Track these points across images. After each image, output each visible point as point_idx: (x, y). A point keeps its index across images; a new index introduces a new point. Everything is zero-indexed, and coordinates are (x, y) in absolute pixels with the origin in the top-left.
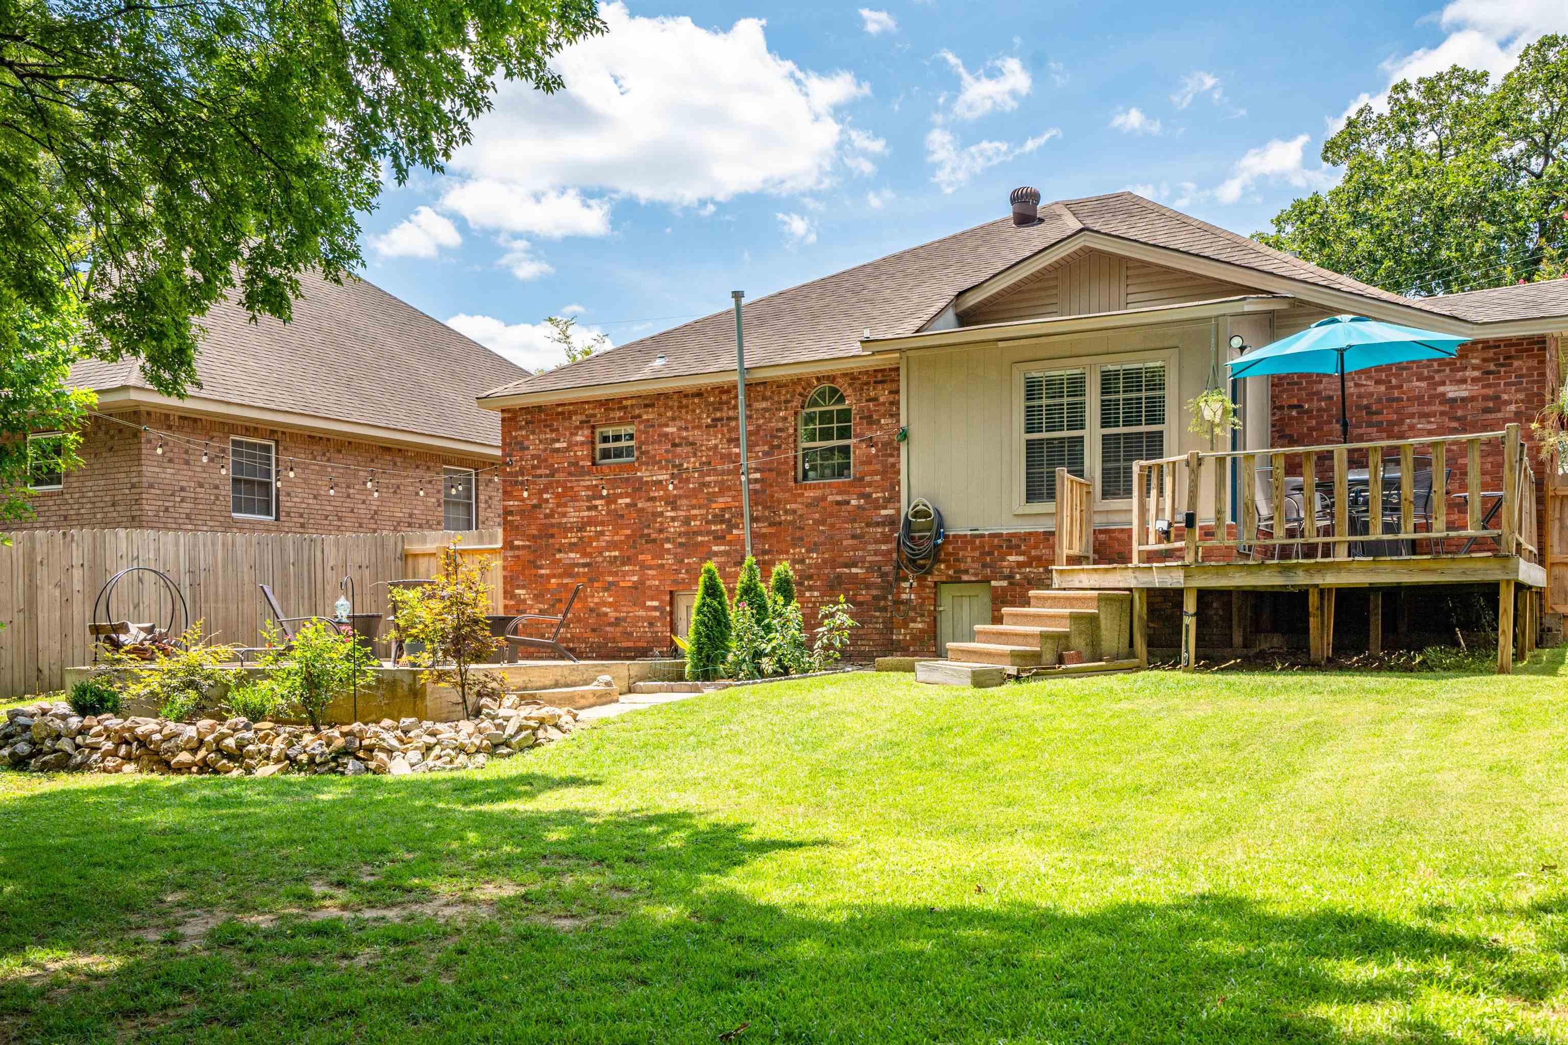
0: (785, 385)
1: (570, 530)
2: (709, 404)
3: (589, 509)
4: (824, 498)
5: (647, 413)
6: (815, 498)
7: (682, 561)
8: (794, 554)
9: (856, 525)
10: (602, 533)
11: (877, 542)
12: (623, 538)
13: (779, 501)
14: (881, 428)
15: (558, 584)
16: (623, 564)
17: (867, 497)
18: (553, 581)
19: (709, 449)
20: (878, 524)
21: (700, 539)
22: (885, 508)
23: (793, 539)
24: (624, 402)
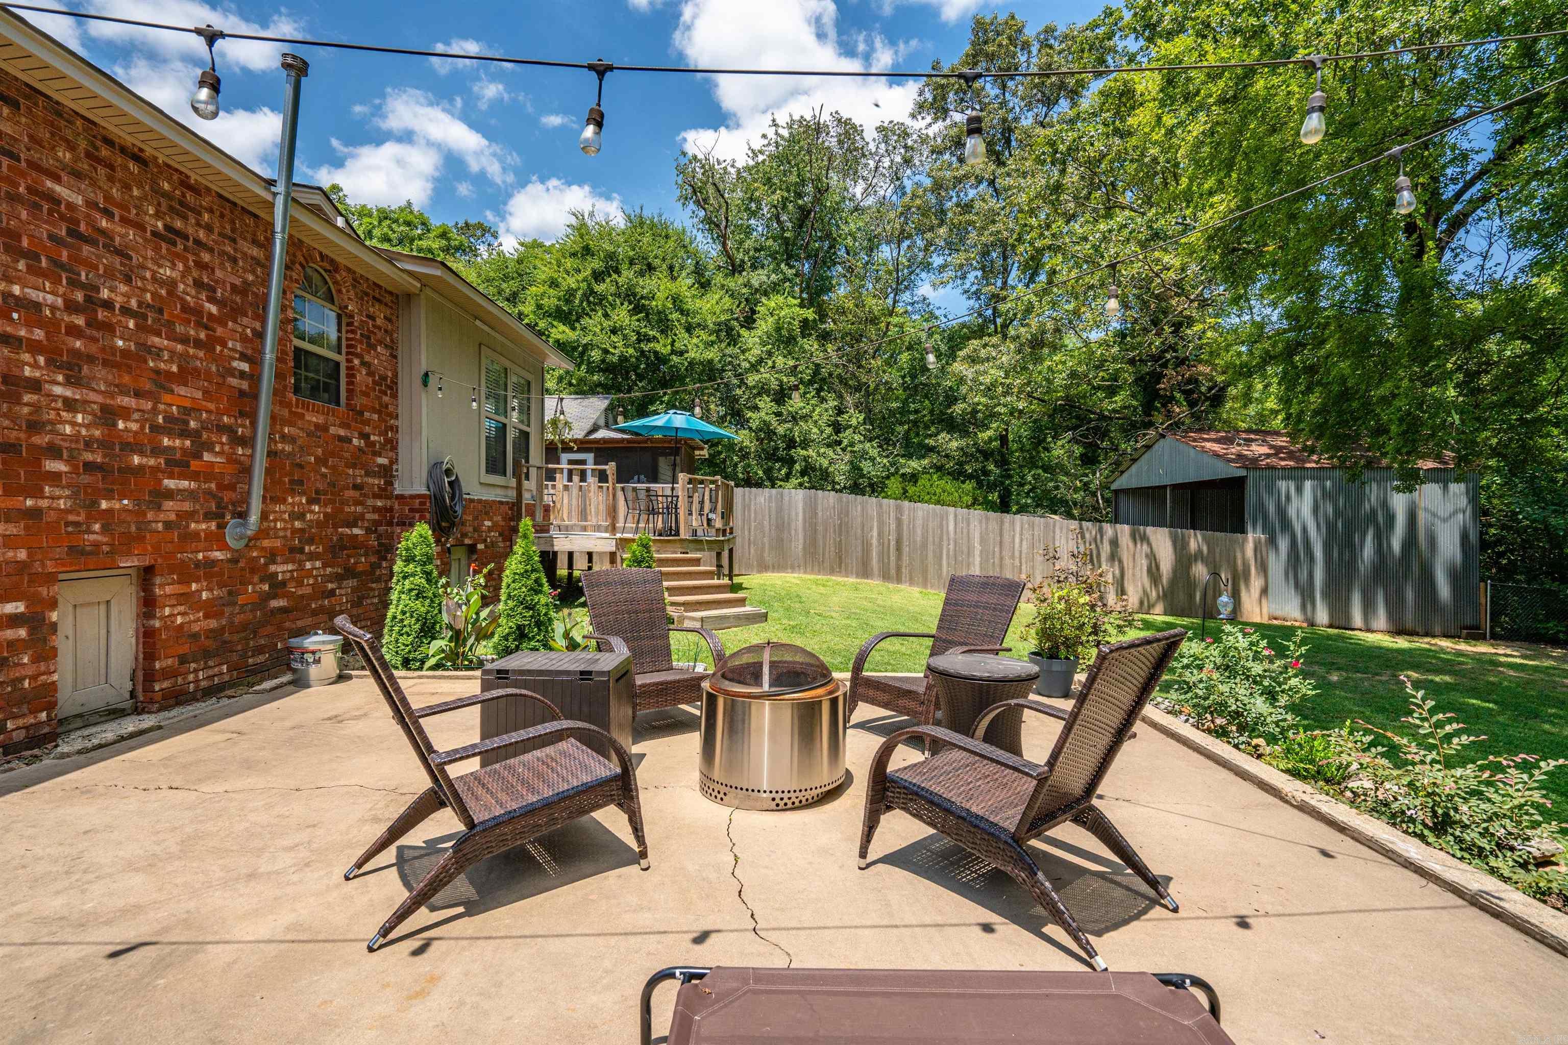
2: (157, 191)
4: (324, 428)
6: (317, 426)
7: (95, 503)
8: (293, 504)
9: (357, 472)
11: (375, 496)
13: (274, 418)
14: (378, 355)
17: (366, 437)
19: (162, 283)
20: (375, 475)
21: (136, 460)
22: (380, 455)
23: (292, 482)
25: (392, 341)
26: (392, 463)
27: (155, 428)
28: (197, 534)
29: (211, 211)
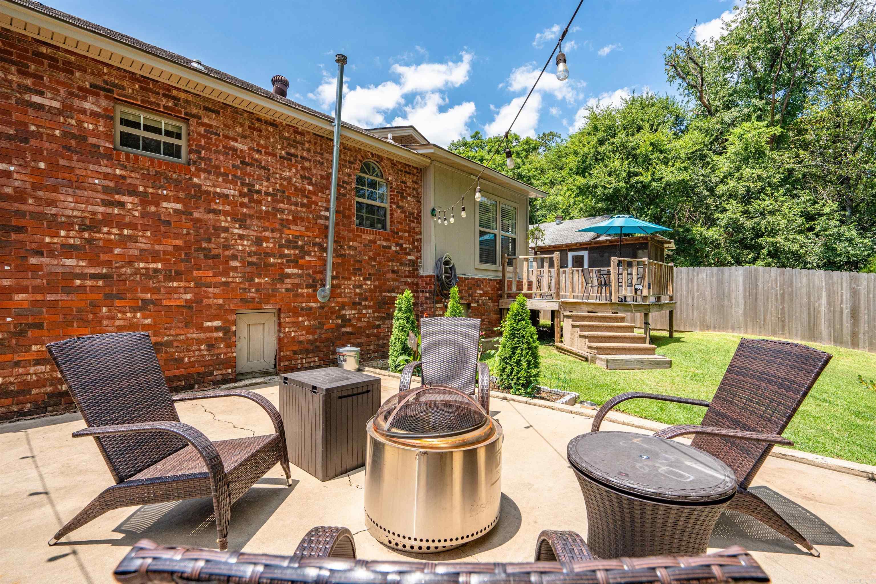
0: (349, 149)
1: (68, 226)
2: (282, 137)
3: (105, 203)
4: (375, 242)
5: (210, 118)
6: (370, 241)
7: (253, 280)
8: (355, 281)
9: (394, 264)
10: (132, 238)
11: (406, 277)
12: (170, 248)
13: (344, 238)
14: (408, 202)
15: (34, 303)
16: (169, 278)
17: (401, 245)
18: (20, 297)
19: (284, 179)
20: (406, 265)
21: (272, 260)
22: (410, 255)
23: (354, 269)
24: (174, 92)
25: (417, 193)
26: (417, 258)
27: (281, 246)
28: (302, 295)
29: (310, 142)
